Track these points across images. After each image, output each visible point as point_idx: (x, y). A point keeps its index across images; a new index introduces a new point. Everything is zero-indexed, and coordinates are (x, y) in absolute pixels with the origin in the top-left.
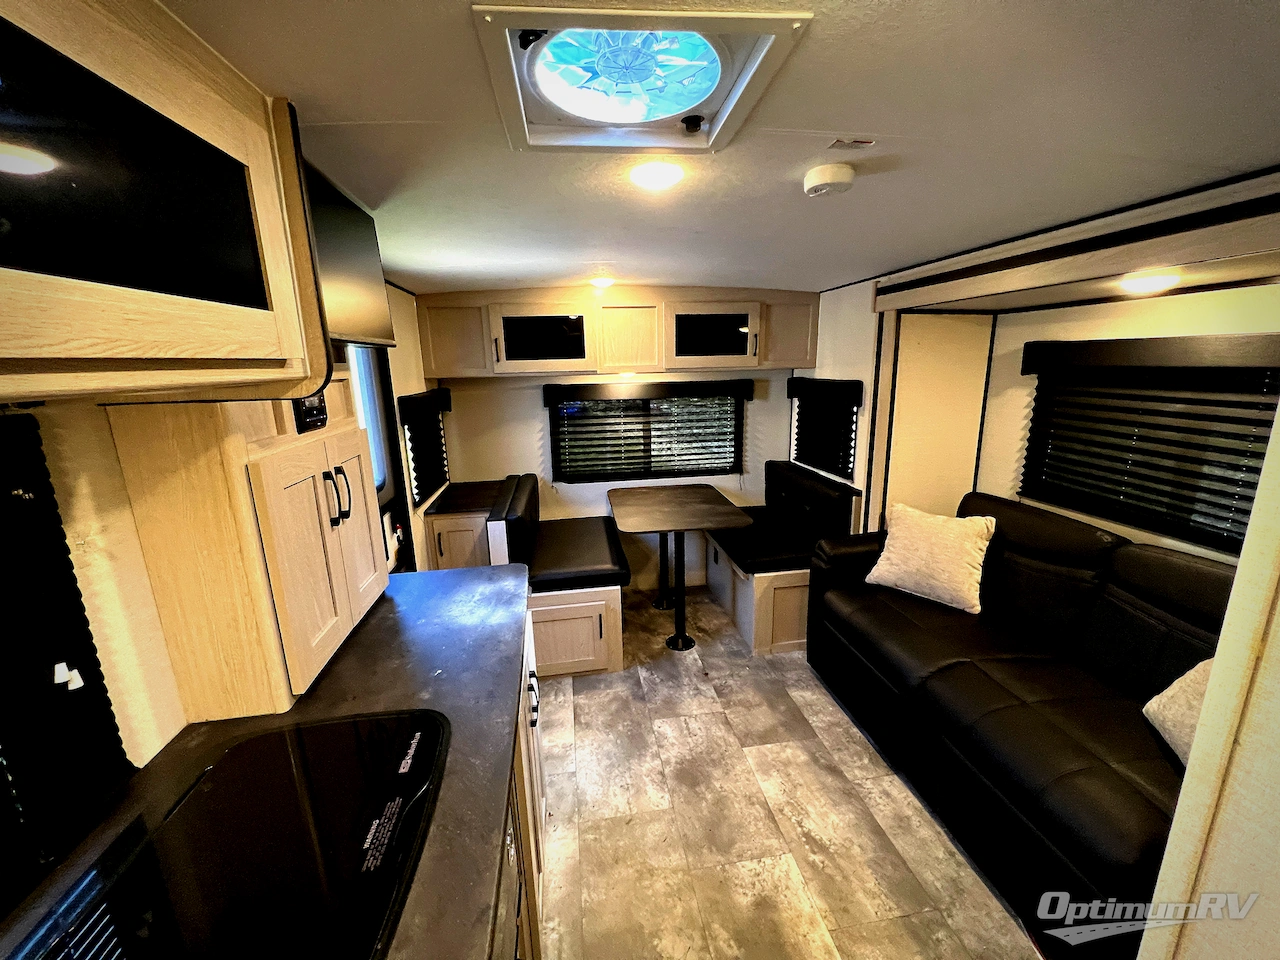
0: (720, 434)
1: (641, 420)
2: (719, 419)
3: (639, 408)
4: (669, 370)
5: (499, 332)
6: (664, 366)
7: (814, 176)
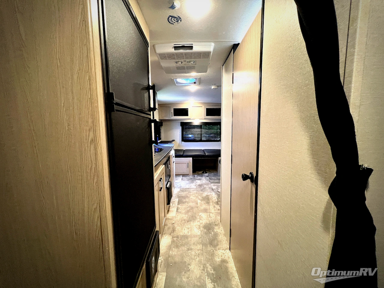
0: (217, 133)
1: (200, 129)
2: (216, 130)
3: (200, 127)
4: (205, 119)
5: (173, 111)
6: (204, 118)
7: (213, 87)
